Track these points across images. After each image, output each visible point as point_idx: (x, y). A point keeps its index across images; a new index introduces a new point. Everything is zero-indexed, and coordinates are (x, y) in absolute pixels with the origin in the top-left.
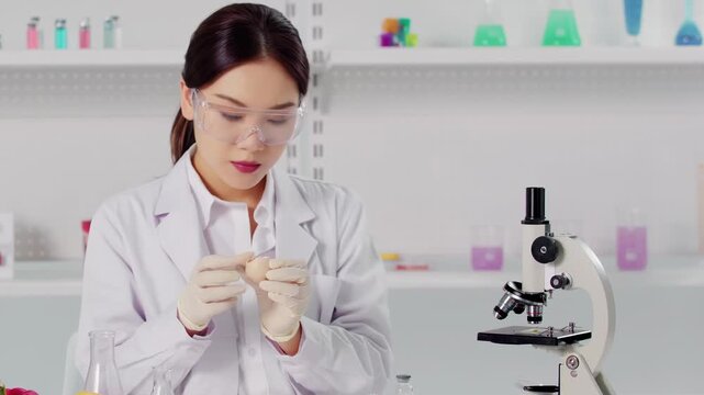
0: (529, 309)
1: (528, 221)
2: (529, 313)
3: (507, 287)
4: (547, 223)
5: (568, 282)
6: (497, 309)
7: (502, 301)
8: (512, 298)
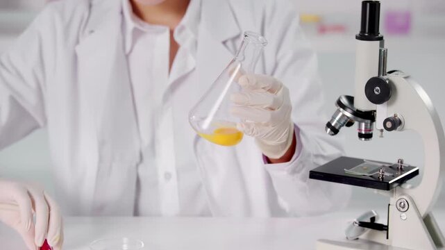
0: (360, 126)
1: (361, 37)
2: (360, 129)
3: (340, 103)
4: (381, 39)
5: (400, 123)
6: (329, 125)
7: (334, 118)
8: (344, 115)
